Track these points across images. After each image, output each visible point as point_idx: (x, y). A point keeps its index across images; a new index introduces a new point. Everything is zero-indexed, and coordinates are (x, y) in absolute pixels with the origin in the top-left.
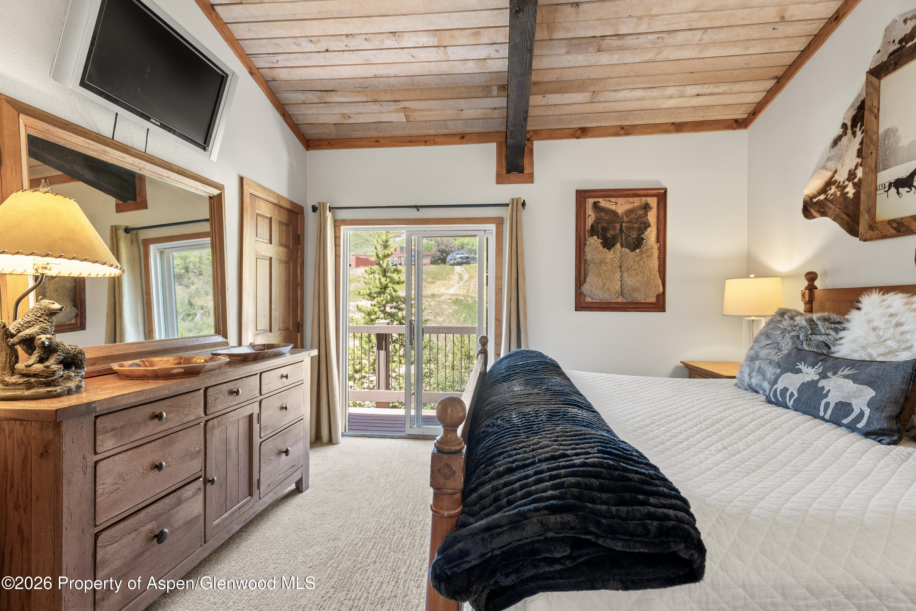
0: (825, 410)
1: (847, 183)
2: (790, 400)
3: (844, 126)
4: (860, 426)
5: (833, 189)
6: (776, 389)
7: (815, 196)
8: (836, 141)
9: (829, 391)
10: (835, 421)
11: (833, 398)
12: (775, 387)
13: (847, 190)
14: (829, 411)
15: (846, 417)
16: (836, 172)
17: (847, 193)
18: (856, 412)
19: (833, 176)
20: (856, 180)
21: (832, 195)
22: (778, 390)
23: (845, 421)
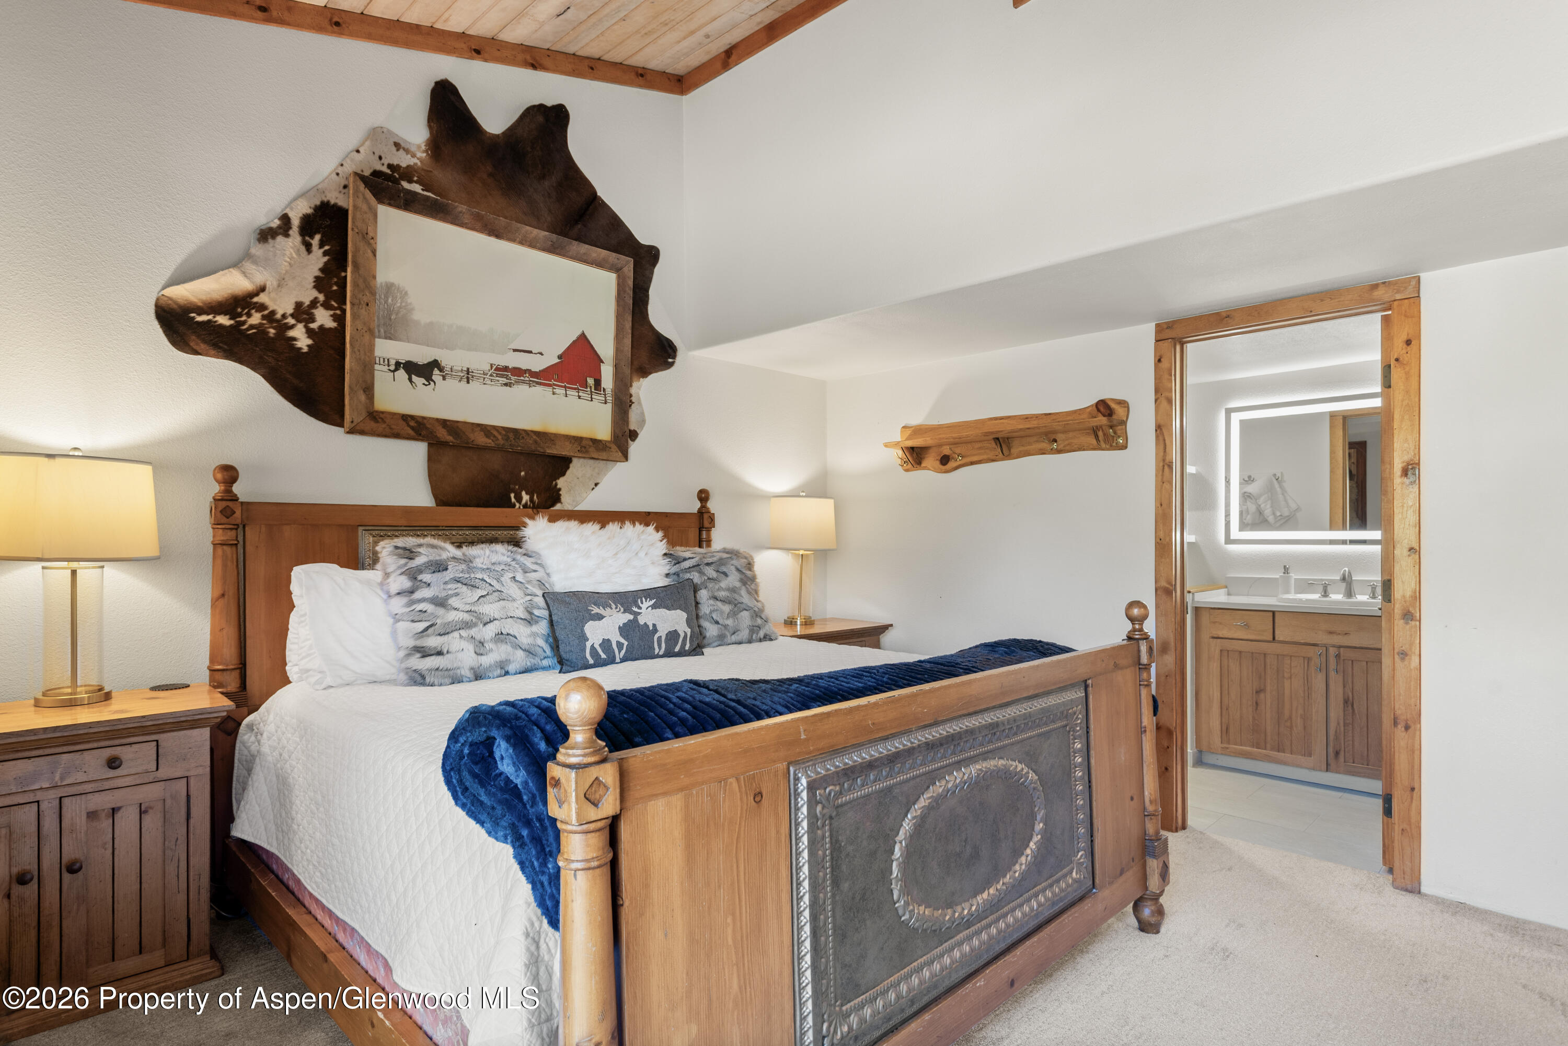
0: (660, 648)
1: (291, 321)
2: (619, 652)
3: (285, 219)
4: (687, 648)
5: (256, 318)
6: (592, 646)
7: (200, 311)
8: (266, 235)
9: (654, 625)
10: (669, 654)
11: (662, 632)
12: (588, 644)
13: (291, 333)
14: (663, 645)
15: (676, 645)
16: (262, 289)
17: (295, 339)
18: (682, 635)
19: (257, 294)
20: (313, 326)
21: (252, 327)
22: (597, 646)
23: (677, 649)
